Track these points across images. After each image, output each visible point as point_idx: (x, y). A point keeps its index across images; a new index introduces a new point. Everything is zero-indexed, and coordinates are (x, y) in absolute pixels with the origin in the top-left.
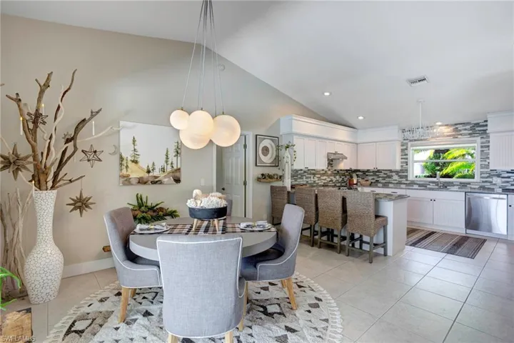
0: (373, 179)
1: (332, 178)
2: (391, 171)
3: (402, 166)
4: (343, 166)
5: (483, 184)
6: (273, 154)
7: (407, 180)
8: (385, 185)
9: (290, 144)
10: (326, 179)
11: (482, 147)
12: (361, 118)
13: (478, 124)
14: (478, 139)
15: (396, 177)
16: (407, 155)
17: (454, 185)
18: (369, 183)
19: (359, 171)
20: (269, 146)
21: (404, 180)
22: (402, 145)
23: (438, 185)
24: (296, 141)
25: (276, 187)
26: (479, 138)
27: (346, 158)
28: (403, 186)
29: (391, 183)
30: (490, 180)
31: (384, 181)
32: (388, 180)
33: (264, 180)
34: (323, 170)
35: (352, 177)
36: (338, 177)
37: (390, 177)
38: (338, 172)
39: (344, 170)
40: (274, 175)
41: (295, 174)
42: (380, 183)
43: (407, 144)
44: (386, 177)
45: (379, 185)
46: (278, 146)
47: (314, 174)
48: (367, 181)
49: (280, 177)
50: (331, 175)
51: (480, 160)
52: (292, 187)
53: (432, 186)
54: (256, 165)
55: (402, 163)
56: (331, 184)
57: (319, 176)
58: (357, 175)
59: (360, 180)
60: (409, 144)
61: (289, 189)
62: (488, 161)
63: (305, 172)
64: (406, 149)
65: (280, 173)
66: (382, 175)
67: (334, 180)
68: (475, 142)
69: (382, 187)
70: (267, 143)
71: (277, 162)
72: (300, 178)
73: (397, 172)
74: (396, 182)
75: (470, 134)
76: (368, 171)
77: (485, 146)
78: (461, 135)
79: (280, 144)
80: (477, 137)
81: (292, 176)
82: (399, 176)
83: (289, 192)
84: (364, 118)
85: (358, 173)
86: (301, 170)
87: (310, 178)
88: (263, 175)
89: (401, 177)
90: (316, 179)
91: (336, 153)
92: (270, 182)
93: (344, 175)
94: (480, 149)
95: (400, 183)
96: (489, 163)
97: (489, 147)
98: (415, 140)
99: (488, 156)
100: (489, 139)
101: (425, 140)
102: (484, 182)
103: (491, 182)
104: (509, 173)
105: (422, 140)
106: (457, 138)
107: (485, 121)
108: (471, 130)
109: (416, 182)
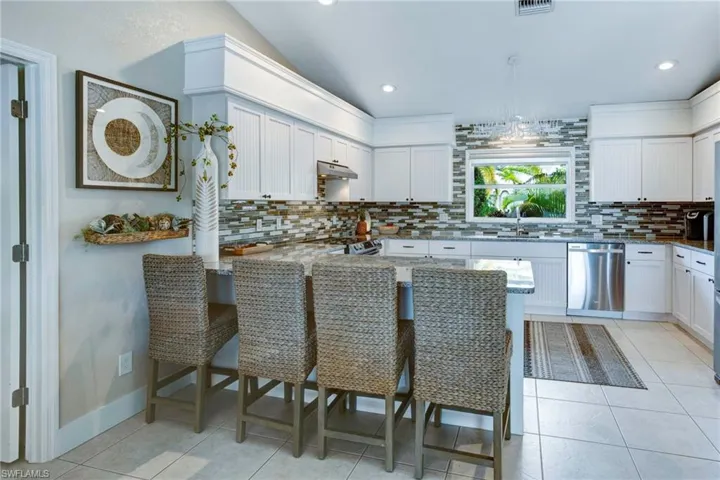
0: (402, 221)
1: (324, 220)
2: (435, 205)
3: (455, 196)
4: (346, 193)
5: (580, 226)
6: (154, 150)
7: (464, 222)
8: (425, 234)
9: (218, 125)
10: (310, 224)
11: (577, 163)
12: (388, 89)
13: (571, 124)
14: (572, 150)
15: (444, 217)
16: (464, 174)
17: (539, 230)
18: (395, 229)
19: (373, 205)
20: (138, 122)
21: (458, 223)
22: (455, 156)
23: (516, 230)
24: (235, 116)
25: (166, 260)
26: (573, 148)
27: (355, 176)
28: (457, 234)
29: (435, 228)
30: (589, 219)
31: (422, 226)
32: (429, 222)
33: (118, 237)
34: (304, 203)
35: (363, 219)
36: (335, 218)
37: (434, 217)
38: (335, 209)
39: (345, 204)
40: (159, 218)
41: (234, 214)
42: (414, 228)
43: (464, 152)
44: (427, 217)
45: (415, 233)
46: (176, 125)
47: (284, 213)
48: (391, 225)
49: (184, 224)
50: (321, 215)
51: (574, 185)
52: (225, 251)
53: (505, 232)
54: (79, 184)
55: (455, 189)
56: (322, 235)
57: (296, 217)
58: (371, 214)
59: (377, 223)
60: (468, 153)
61: (214, 261)
62: (586, 187)
63: (260, 208)
64: (463, 163)
65: (183, 212)
66: (419, 212)
67: (328, 225)
68: (567, 155)
69: (419, 238)
70: (129, 109)
71: (172, 175)
72: (248, 225)
73: (446, 207)
74: (444, 226)
75: (561, 140)
76: (392, 205)
77: (584, 163)
78: (548, 141)
79: (183, 120)
80: (572, 145)
81: (224, 220)
82: (450, 214)
83: (211, 275)
84: (396, 88)
85: (372, 210)
86: (251, 203)
87: (275, 223)
88: (109, 219)
89: (454, 216)
90: (288, 225)
91: (334, 164)
92: (143, 242)
93: (346, 214)
94: (575, 167)
95: (451, 228)
96: (588, 191)
97: (587, 164)
98: (477, 147)
99: (586, 179)
100: (587, 151)
101: (494, 147)
102: (580, 223)
103: (589, 223)
104: (612, 207)
105: (488, 147)
106: (542, 146)
107: (581, 121)
108: (562, 133)
109: (479, 226)
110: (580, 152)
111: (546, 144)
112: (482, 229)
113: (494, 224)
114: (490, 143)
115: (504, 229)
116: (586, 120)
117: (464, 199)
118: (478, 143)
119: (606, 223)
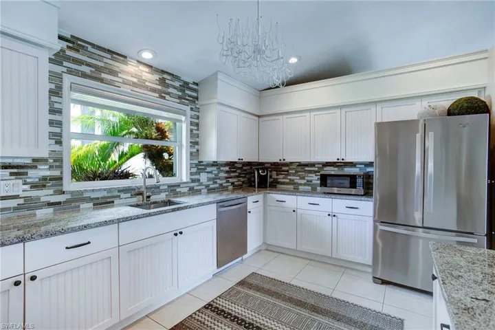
5: (193, 184)
7: (61, 192)
11: (191, 123)
13: (187, 84)
26: (188, 108)
30: (199, 177)
43: (60, 76)
51: (189, 144)
60: (67, 78)
62: (197, 147)
68: (184, 113)
75: (179, 97)
78: (169, 94)
94: (189, 127)
96: (198, 150)
97: (197, 125)
98: (84, 75)
99: (197, 139)
100: (197, 113)
101: (111, 83)
102: (193, 181)
103: (199, 180)
104: (213, 165)
105: (101, 80)
106: (164, 98)
107: (194, 83)
108: (181, 91)
109: (86, 195)
110: (193, 113)
111: (167, 97)
112: (90, 200)
113: (109, 190)
114: (103, 76)
115: (123, 195)
116: (197, 84)
117: (61, 153)
118: (87, 70)
119: (209, 179)
